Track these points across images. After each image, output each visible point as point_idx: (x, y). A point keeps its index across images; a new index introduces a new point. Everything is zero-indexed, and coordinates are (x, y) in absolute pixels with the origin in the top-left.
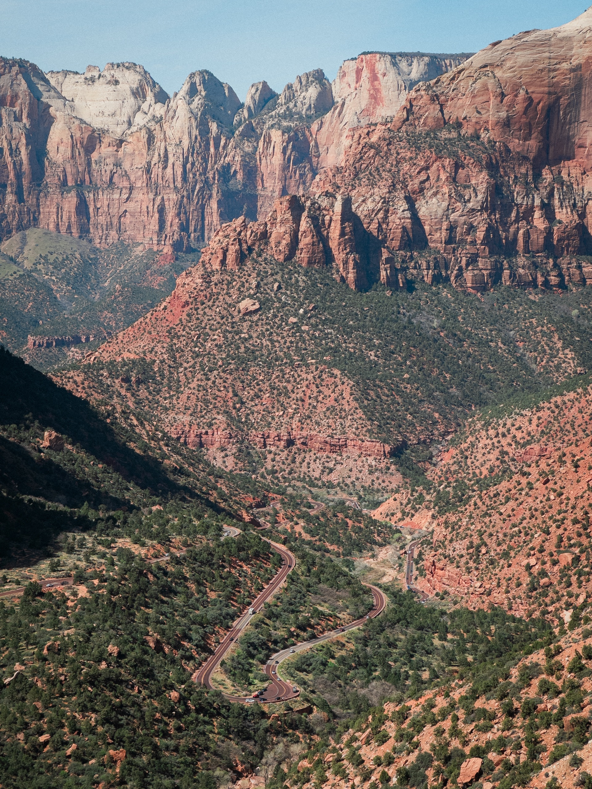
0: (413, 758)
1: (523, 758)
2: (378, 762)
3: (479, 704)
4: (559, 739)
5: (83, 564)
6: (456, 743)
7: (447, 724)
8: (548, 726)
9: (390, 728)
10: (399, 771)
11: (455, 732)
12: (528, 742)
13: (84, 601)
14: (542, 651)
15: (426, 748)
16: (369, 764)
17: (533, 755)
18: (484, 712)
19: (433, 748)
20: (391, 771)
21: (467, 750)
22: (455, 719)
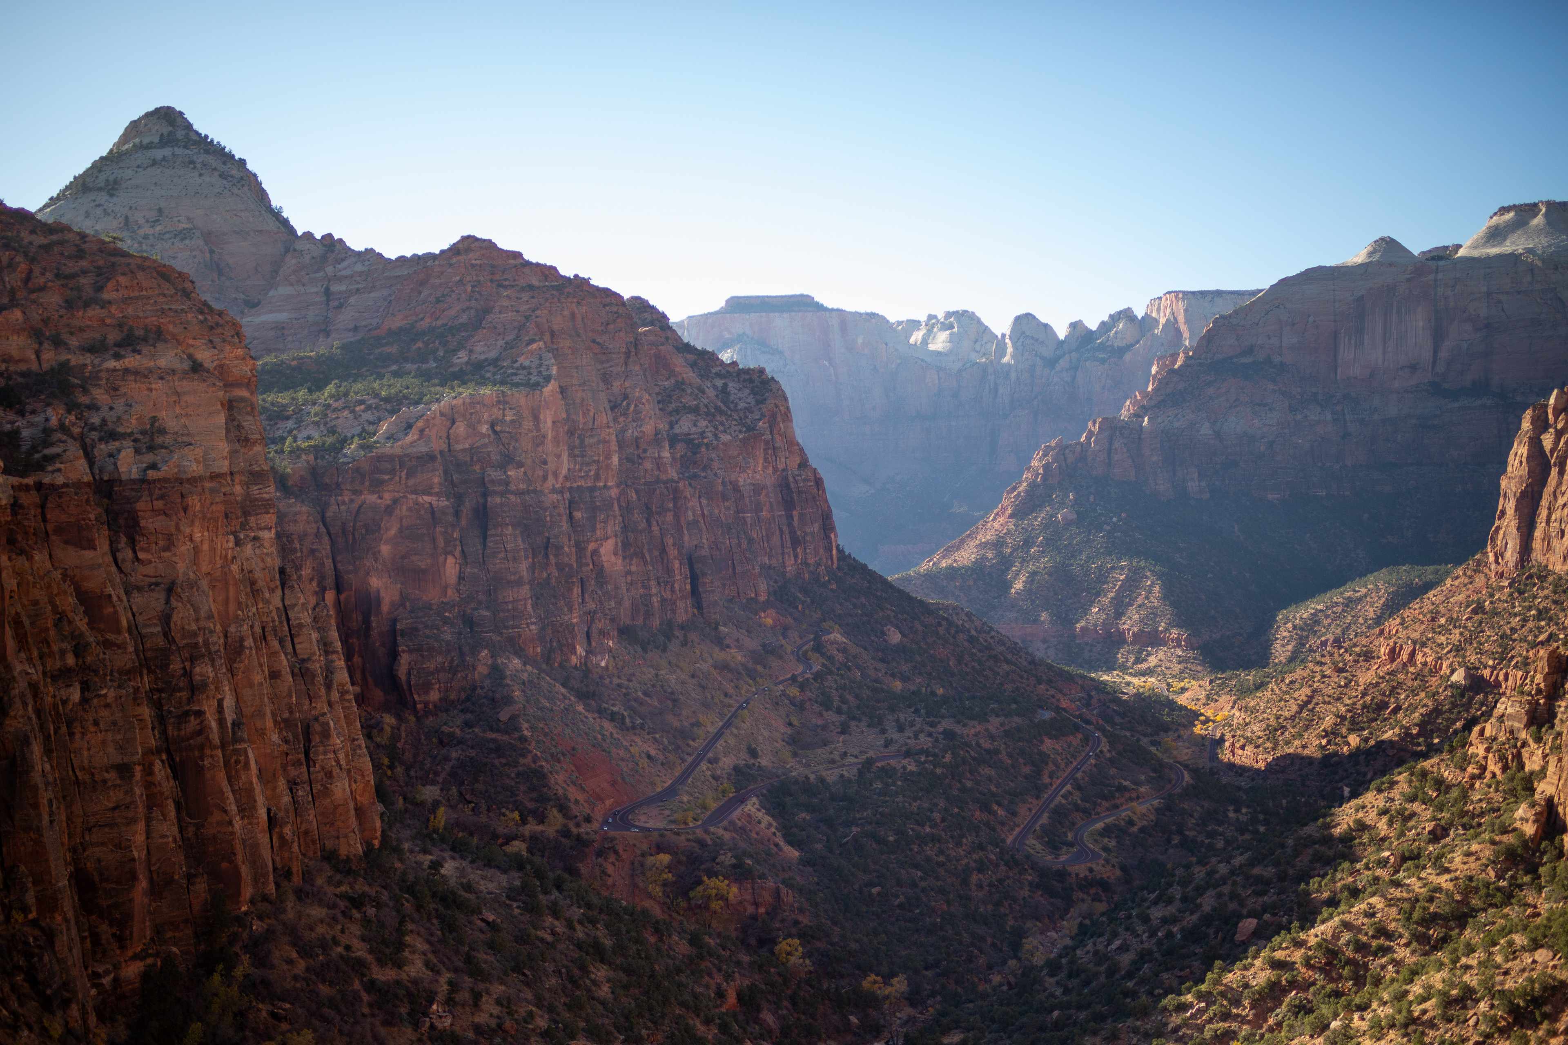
0: (1195, 917)
1: (1295, 918)
2: (1165, 921)
3: (1257, 871)
5: (911, 742)
6: (1233, 906)
7: (1226, 889)
9: (1176, 892)
10: (1182, 930)
11: (1233, 896)
13: (912, 773)
15: (1207, 908)
16: (1155, 922)
18: (1259, 880)
19: (1214, 909)
20: (1174, 929)
21: (1245, 911)
22: (1234, 883)
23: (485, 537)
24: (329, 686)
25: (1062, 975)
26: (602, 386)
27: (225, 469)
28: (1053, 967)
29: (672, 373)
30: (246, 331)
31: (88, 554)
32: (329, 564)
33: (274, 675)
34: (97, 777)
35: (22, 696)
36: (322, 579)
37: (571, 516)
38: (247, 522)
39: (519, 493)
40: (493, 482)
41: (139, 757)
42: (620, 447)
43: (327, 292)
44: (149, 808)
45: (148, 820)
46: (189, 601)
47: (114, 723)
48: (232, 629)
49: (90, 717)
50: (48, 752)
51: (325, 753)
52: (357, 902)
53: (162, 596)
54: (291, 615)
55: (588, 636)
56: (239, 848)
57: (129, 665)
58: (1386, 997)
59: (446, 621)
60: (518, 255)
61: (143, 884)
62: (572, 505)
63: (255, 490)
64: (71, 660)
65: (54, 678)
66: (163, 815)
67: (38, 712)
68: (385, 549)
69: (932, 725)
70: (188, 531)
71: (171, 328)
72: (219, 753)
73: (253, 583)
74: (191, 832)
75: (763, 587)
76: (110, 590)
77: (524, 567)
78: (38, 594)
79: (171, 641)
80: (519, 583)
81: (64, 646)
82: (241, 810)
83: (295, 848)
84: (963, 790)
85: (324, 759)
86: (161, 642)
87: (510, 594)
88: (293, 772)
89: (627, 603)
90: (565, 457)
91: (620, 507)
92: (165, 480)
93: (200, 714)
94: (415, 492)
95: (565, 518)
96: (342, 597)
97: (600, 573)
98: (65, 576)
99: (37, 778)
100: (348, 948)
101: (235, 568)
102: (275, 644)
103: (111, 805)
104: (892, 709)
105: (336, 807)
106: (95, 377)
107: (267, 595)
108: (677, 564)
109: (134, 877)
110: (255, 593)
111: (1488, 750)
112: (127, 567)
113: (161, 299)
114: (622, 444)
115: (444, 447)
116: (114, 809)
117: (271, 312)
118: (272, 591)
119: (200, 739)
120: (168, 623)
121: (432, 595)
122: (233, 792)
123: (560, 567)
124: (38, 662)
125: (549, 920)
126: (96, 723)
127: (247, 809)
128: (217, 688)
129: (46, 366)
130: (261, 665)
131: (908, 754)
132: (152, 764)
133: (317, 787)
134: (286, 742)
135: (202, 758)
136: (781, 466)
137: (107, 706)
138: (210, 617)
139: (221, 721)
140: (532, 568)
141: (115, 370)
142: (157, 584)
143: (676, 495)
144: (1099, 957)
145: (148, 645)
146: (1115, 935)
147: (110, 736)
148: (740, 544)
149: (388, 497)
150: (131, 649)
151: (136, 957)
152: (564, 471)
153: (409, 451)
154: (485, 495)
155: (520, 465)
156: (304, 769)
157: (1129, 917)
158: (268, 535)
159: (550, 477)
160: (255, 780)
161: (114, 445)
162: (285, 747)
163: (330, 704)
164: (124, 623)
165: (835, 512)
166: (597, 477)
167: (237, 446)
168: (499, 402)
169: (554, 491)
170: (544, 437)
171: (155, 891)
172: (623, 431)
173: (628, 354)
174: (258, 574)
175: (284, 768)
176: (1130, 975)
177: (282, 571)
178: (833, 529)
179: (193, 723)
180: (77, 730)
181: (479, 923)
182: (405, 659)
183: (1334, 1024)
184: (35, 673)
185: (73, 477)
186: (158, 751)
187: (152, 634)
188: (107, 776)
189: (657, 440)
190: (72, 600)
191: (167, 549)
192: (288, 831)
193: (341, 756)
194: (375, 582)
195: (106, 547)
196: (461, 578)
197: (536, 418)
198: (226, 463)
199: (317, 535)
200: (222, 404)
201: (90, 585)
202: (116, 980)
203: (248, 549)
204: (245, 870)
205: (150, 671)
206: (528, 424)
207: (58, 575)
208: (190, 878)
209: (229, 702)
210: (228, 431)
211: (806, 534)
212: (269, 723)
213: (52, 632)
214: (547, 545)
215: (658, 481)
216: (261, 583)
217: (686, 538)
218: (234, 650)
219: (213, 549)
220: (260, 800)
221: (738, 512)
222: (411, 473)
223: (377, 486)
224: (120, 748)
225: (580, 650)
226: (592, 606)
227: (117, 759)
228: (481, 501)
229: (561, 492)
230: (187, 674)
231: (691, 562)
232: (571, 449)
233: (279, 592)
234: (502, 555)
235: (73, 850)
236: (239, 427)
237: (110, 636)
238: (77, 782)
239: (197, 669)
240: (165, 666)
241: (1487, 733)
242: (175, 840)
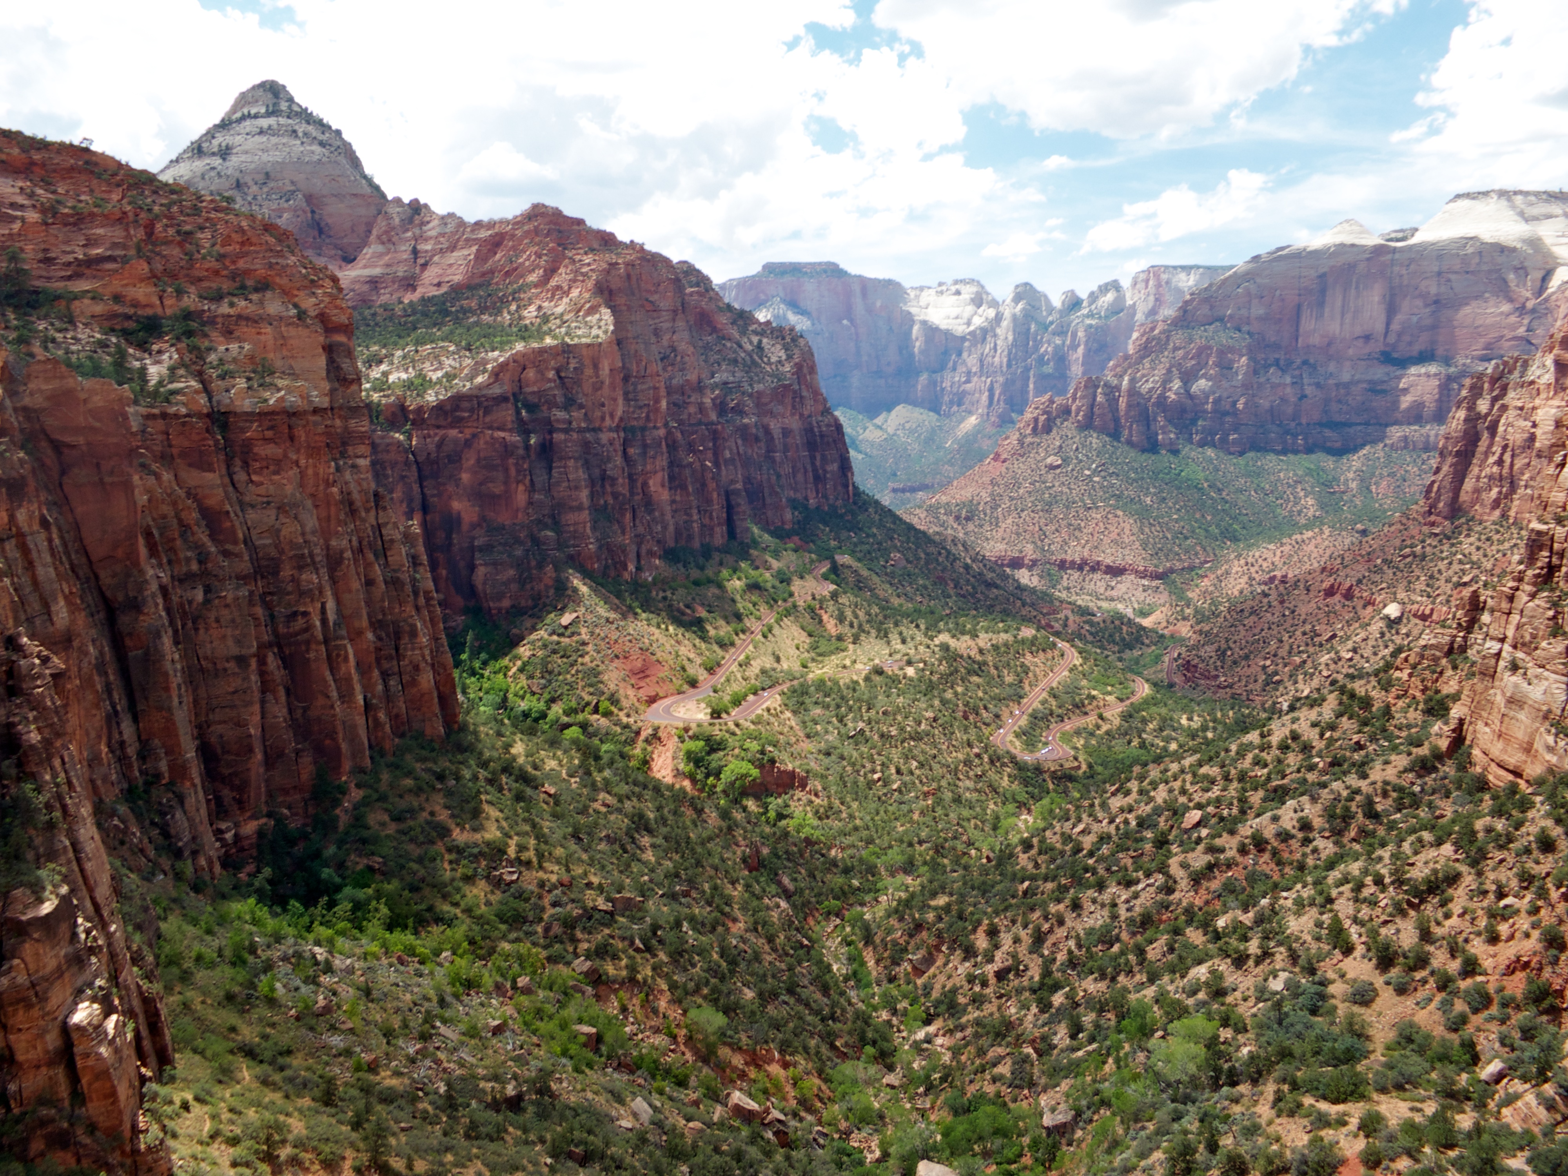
0: (1148, 809)
1: (1235, 811)
2: (1122, 810)
3: (1204, 770)
4: (1264, 800)
5: (912, 652)
6: (1183, 800)
7: (1177, 785)
8: (1256, 789)
9: (1134, 785)
10: (1137, 818)
11: (1183, 792)
12: (1240, 800)
13: (911, 679)
14: (1258, 732)
15: (1159, 800)
16: (1114, 811)
17: (1243, 812)
18: (1206, 777)
19: (1165, 802)
20: (1130, 816)
21: (1191, 805)
22: (1184, 781)
23: (550, 469)
24: (416, 593)
25: (1034, 852)
26: (653, 339)
27: (326, 405)
28: (1027, 845)
29: (714, 330)
30: (344, 283)
31: (209, 476)
32: (416, 488)
33: (369, 583)
34: (219, 666)
35: (154, 595)
36: (410, 500)
37: (625, 452)
38: (346, 451)
39: (580, 431)
40: (558, 421)
41: (254, 650)
42: (669, 394)
43: (415, 252)
44: (263, 692)
45: (263, 702)
46: (296, 518)
47: (233, 621)
48: (333, 543)
49: (212, 615)
50: (176, 643)
51: (413, 649)
52: (441, 777)
53: (273, 513)
54: (384, 532)
55: (638, 556)
56: (340, 728)
57: (245, 572)
58: (1309, 879)
59: (518, 541)
60: (580, 222)
61: (259, 756)
62: (626, 444)
63: (352, 423)
64: (195, 567)
65: (181, 581)
66: (276, 699)
67: (168, 610)
68: (465, 477)
69: (931, 638)
70: (294, 457)
71: (278, 280)
72: (323, 648)
73: (351, 503)
74: (298, 714)
75: (788, 516)
76: (228, 507)
77: (584, 495)
78: (166, 509)
79: (282, 552)
80: (580, 508)
81: (189, 554)
82: (341, 697)
83: (387, 728)
84: (956, 694)
85: (412, 655)
86: (274, 553)
87: (571, 518)
88: (386, 665)
89: (671, 528)
90: (620, 401)
91: (667, 445)
92: (273, 413)
93: (305, 614)
94: (490, 428)
95: (620, 453)
96: (428, 518)
97: (649, 503)
98: (189, 494)
99: (168, 666)
100: (432, 814)
101: (335, 490)
102: (371, 556)
103: (231, 690)
104: (896, 624)
105: (423, 695)
106: (212, 321)
107: (363, 514)
108: (715, 495)
109: (251, 750)
110: (353, 512)
111: (1410, 675)
112: (241, 487)
113: (268, 254)
114: (670, 391)
115: (517, 390)
116: (234, 693)
117: (365, 267)
118: (368, 510)
119: (306, 636)
120: (278, 537)
121: (504, 518)
122: (335, 681)
123: (615, 496)
124: (167, 568)
125: (602, 795)
126: (217, 620)
127: (346, 696)
128: (321, 592)
129: (169, 312)
130: (358, 574)
131: (909, 663)
132: (265, 656)
133: (406, 678)
134: (380, 639)
135: (308, 651)
136: (806, 413)
137: (227, 606)
138: (313, 533)
139: (324, 621)
140: (592, 495)
141: (229, 316)
142: (268, 503)
143: (715, 436)
144: (1067, 838)
145: (261, 555)
146: (1079, 820)
147: (229, 632)
148: (769, 479)
149: (468, 432)
150: (246, 558)
151: (254, 817)
152: (619, 413)
153: (484, 392)
154: (551, 432)
155: (581, 406)
156: (395, 663)
157: (1092, 805)
158: (363, 462)
159: (607, 418)
160: (353, 671)
161: (228, 382)
162: (379, 644)
163: (418, 609)
164: (241, 536)
165: (852, 453)
166: (648, 418)
167: (336, 385)
168: (564, 352)
169: (610, 430)
170: (602, 383)
171: (269, 762)
172: (671, 378)
173: (675, 312)
174: (356, 496)
175: (378, 660)
176: (1091, 854)
177: (376, 495)
178: (850, 468)
179: (300, 622)
180: (201, 626)
181: (543, 796)
182: (481, 572)
183: (1264, 902)
184: (164, 576)
185: (195, 408)
186: (270, 645)
187: (265, 546)
188: (227, 665)
189: (700, 388)
190: (195, 515)
191: (277, 473)
192: (382, 716)
193: (427, 652)
194: (456, 505)
195: (224, 471)
196: (530, 503)
197: (596, 366)
198: (327, 399)
199: (407, 463)
200: (324, 348)
201: (211, 502)
202: (236, 835)
203: (348, 476)
204: (344, 746)
205: (263, 577)
206: (589, 371)
207: (181, 493)
208: (298, 752)
209: (331, 605)
210: (328, 371)
211: (825, 471)
212: (365, 623)
213: (179, 542)
214: (604, 477)
215: (700, 423)
216: (358, 504)
217: (724, 473)
218: (334, 562)
219: (316, 474)
220: (358, 688)
221: (769, 451)
222: (487, 411)
223: (458, 423)
224: (238, 642)
225: (631, 567)
226: (641, 529)
227: (235, 651)
228: (548, 437)
229: (617, 429)
230: (293, 579)
231: (728, 494)
232: (626, 394)
233: (373, 513)
234: (565, 484)
235: (199, 727)
236: (338, 368)
237: (229, 547)
238: (202, 670)
239: (304, 577)
240: (276, 573)
241: (1412, 660)
242: (285, 721)
